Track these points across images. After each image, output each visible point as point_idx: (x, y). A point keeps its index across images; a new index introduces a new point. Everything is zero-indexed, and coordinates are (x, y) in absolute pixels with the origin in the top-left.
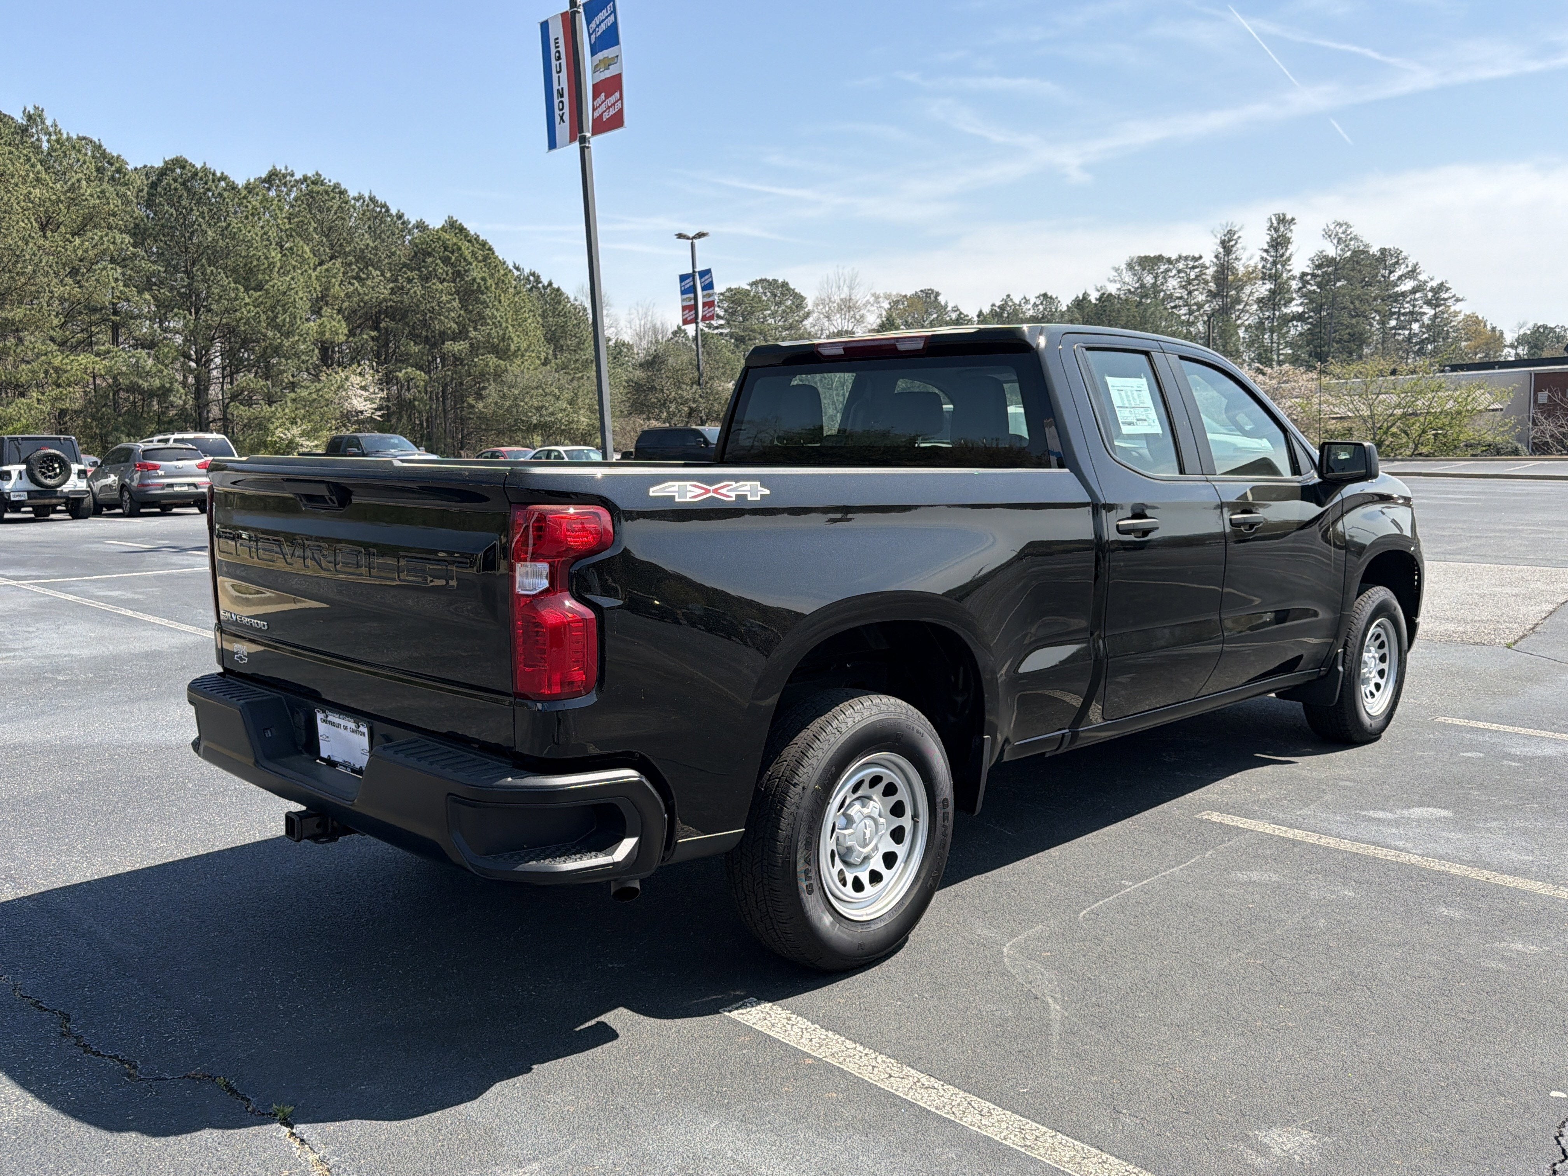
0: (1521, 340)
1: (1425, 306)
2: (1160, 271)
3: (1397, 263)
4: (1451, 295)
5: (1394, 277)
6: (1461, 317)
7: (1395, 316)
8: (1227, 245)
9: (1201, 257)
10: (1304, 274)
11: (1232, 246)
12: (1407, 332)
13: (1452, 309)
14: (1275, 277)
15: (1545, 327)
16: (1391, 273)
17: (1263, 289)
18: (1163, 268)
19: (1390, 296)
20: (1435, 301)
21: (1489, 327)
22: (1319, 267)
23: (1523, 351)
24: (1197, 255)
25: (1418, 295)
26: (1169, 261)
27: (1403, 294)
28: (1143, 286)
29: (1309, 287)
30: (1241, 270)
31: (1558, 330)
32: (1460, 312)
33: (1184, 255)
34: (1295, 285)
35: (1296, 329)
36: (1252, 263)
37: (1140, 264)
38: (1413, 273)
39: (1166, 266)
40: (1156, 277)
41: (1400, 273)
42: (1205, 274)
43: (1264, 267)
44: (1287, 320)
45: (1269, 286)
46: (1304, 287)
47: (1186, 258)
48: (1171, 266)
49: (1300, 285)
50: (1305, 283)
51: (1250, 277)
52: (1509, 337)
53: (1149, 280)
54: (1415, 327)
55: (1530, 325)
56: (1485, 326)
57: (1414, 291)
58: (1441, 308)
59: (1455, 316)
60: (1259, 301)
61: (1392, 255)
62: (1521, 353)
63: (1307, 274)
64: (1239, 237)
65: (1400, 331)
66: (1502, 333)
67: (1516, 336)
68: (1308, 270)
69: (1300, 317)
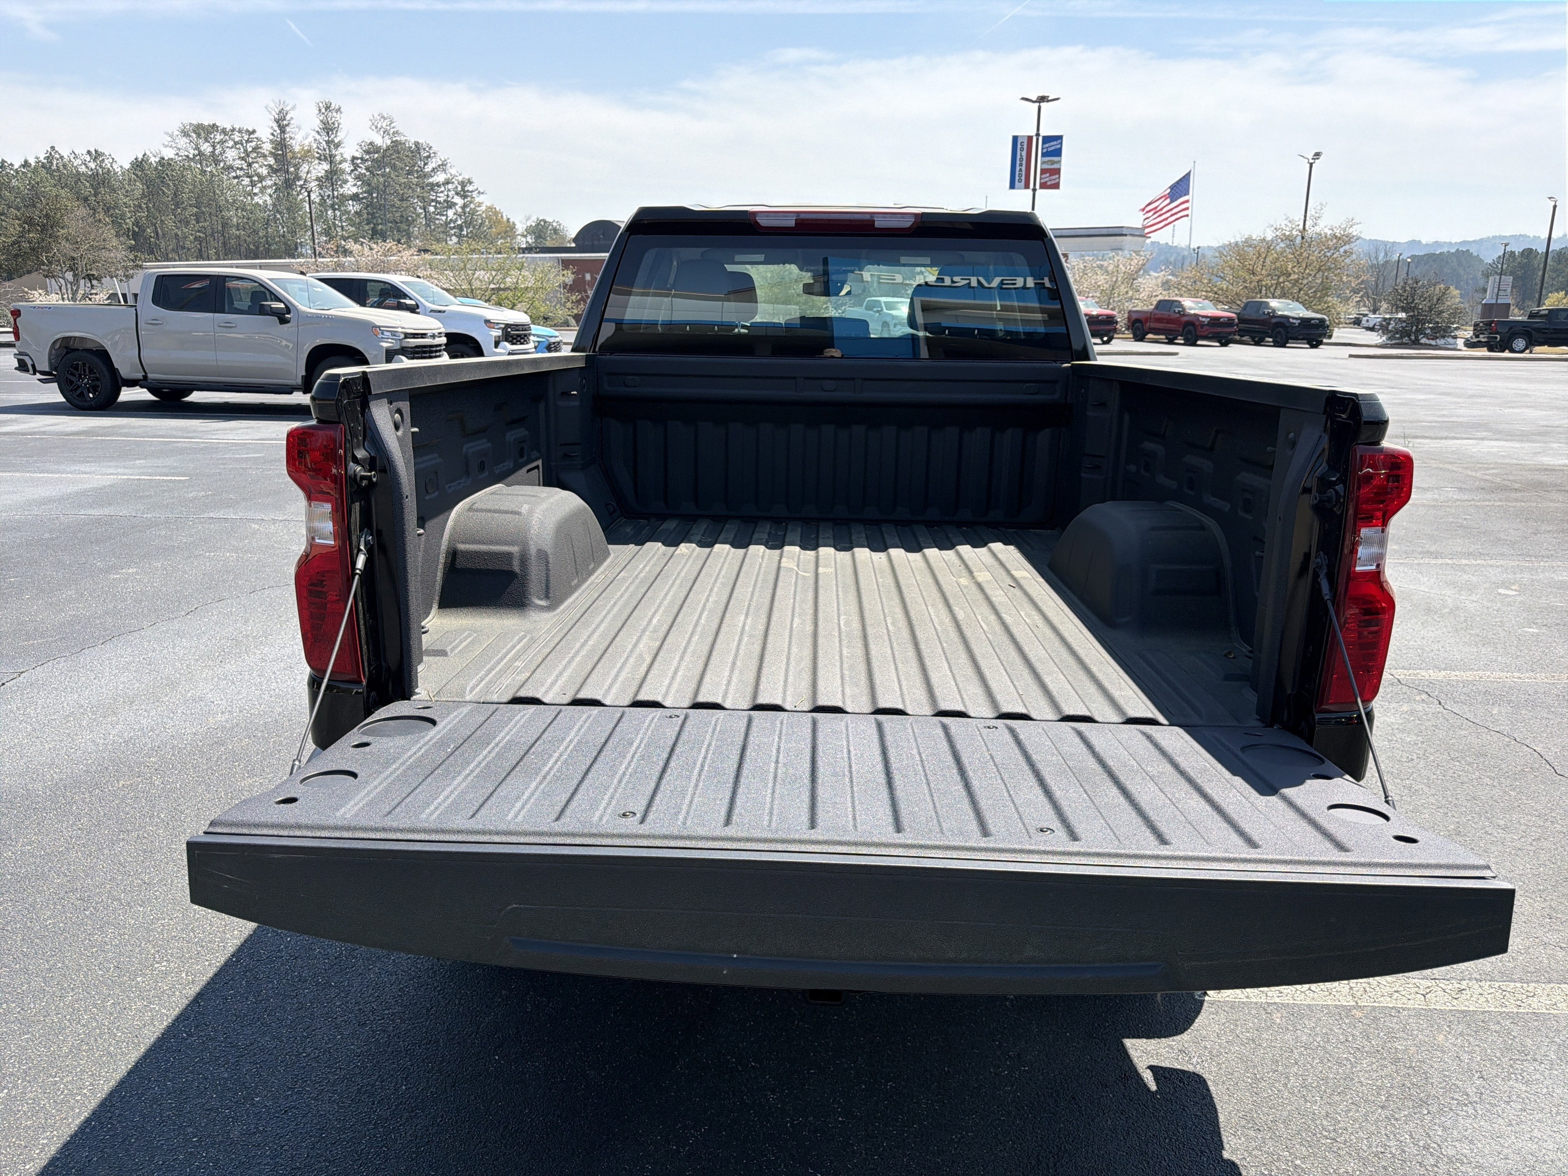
0: (530, 231)
1: (456, 197)
2: (217, 141)
3: (429, 157)
4: (475, 187)
5: (428, 169)
6: (483, 208)
7: (433, 204)
8: (281, 123)
9: (254, 132)
10: (354, 158)
11: (287, 125)
12: (444, 218)
13: (477, 200)
14: (330, 159)
15: (545, 222)
16: (425, 164)
17: (321, 169)
18: (219, 137)
19: (428, 185)
20: (463, 194)
21: (505, 218)
22: (368, 152)
23: (530, 239)
24: (251, 130)
25: (450, 186)
26: (224, 131)
27: (438, 185)
28: (201, 154)
29: (359, 170)
30: (297, 148)
31: (555, 224)
32: (482, 203)
33: (237, 127)
34: (347, 167)
35: (353, 207)
36: (306, 142)
37: (194, 131)
38: (443, 167)
39: (222, 137)
40: (214, 147)
41: (434, 165)
42: (261, 148)
43: (318, 148)
44: (344, 198)
45: (326, 166)
46: (355, 169)
47: (240, 131)
48: (227, 137)
49: (352, 168)
50: (356, 166)
51: (307, 155)
52: (520, 228)
53: (206, 148)
54: (450, 213)
55: (534, 218)
56: (502, 217)
57: (447, 182)
58: (469, 199)
59: (479, 206)
60: (318, 179)
61: (424, 149)
62: (530, 241)
63: (357, 159)
64: (292, 118)
65: (438, 217)
66: (514, 224)
67: (525, 227)
68: (358, 155)
69: (355, 197)
